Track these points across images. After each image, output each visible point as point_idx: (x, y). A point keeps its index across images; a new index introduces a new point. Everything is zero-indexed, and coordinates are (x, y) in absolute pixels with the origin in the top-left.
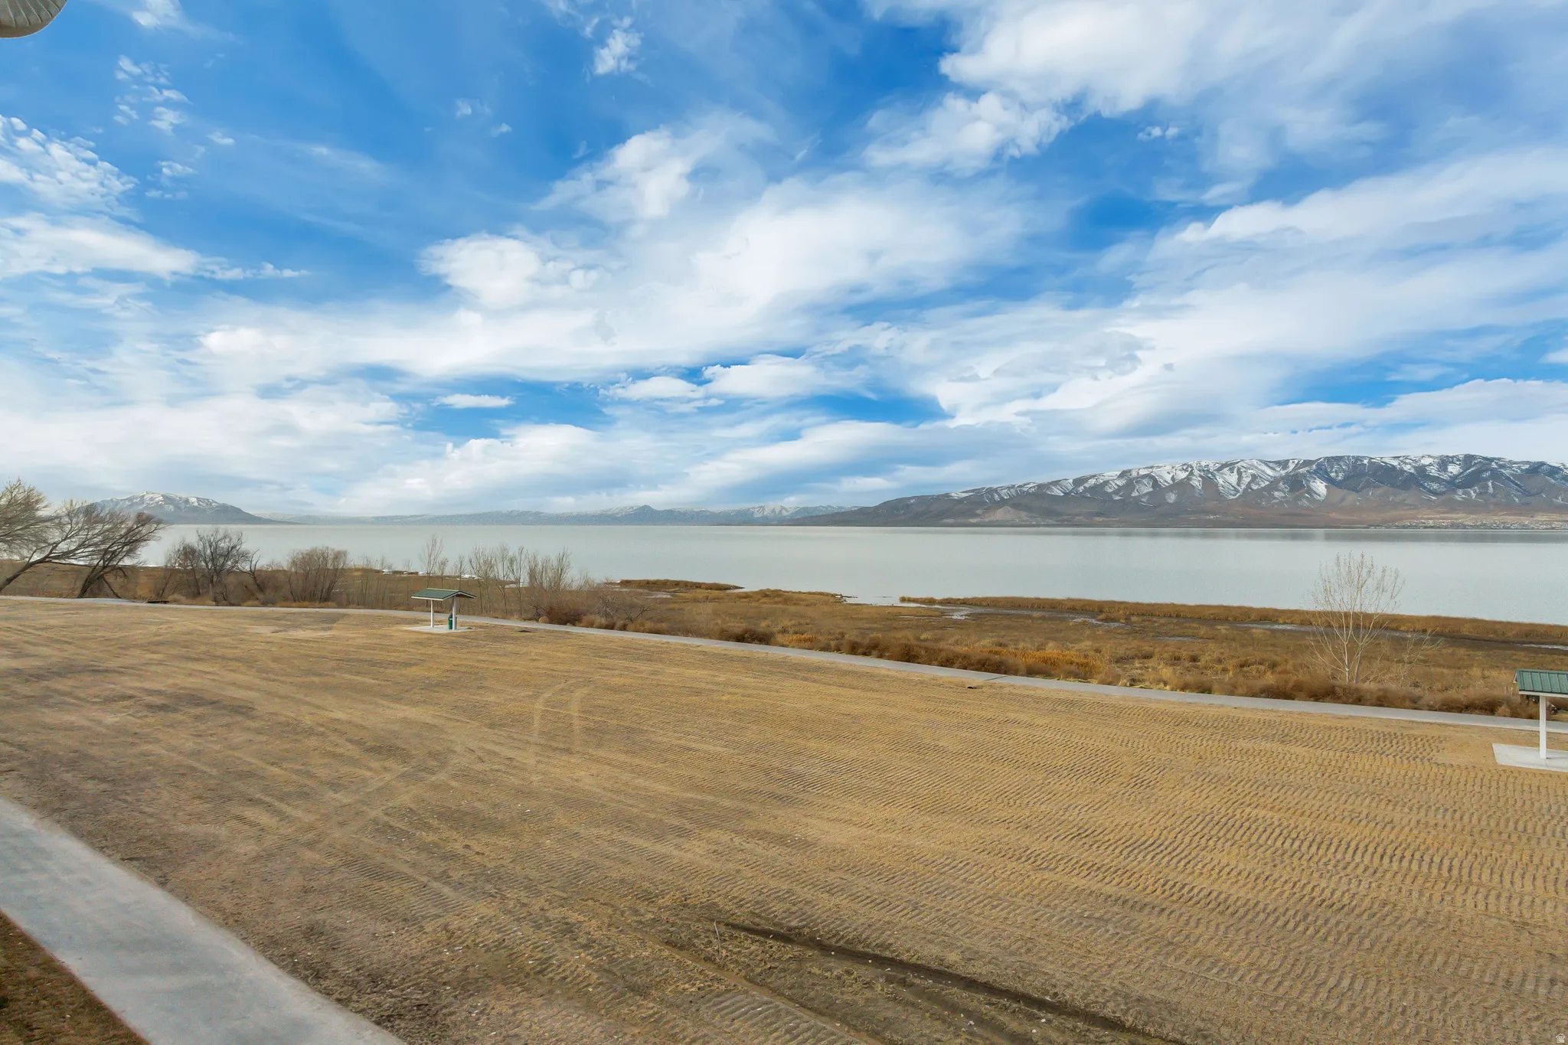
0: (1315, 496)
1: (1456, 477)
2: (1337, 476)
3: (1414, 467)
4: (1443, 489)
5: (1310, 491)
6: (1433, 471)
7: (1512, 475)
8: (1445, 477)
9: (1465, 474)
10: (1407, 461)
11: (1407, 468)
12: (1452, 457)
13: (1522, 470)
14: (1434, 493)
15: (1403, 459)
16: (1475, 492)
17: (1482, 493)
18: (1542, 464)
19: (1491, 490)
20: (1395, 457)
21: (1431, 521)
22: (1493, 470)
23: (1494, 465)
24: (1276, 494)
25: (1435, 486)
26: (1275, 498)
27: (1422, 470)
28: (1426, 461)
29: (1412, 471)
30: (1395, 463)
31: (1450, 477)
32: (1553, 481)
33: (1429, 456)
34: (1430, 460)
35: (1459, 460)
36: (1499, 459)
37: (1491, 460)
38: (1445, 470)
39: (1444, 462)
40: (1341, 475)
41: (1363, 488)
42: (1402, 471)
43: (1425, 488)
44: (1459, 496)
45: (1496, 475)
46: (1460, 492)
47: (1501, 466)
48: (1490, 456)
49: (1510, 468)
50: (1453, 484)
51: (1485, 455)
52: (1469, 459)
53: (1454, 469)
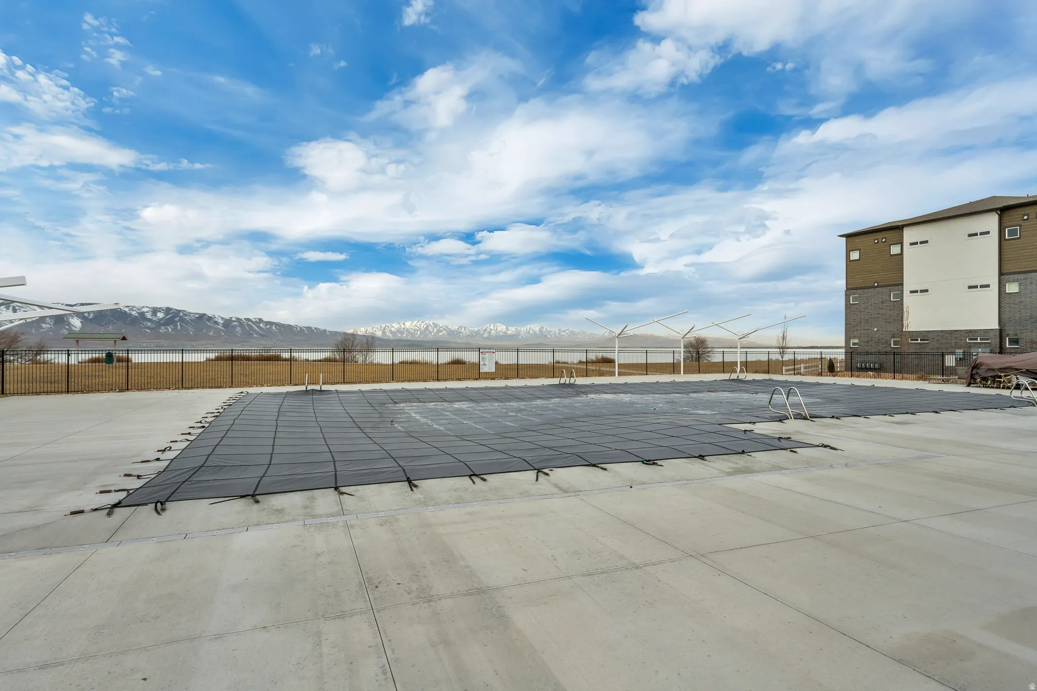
0: (73, 328)
1: (162, 319)
2: (89, 316)
3: (138, 313)
4: (154, 326)
5: (69, 324)
6: (149, 315)
7: (190, 320)
8: (155, 319)
9: (166, 318)
10: (134, 309)
11: (134, 313)
12: (160, 308)
13: (195, 317)
14: (149, 328)
15: (132, 308)
16: (171, 328)
17: (175, 329)
18: (205, 315)
19: (179, 327)
20: (127, 306)
21: (145, 344)
22: (181, 317)
23: (181, 314)
24: (44, 325)
25: (149, 324)
26: (44, 329)
27: (142, 314)
28: (145, 310)
29: (136, 315)
30: (127, 310)
31: (158, 319)
32: (209, 324)
33: (147, 307)
34: (148, 309)
35: (163, 310)
36: (184, 311)
37: (180, 311)
38: (156, 315)
39: (155, 311)
40: (91, 315)
41: (105, 324)
42: (130, 315)
43: (143, 324)
44: (162, 330)
45: (182, 320)
46: (163, 328)
47: (185, 315)
48: (179, 309)
49: (189, 316)
50: (160, 323)
51: (177, 309)
52: (168, 310)
53: (160, 315)
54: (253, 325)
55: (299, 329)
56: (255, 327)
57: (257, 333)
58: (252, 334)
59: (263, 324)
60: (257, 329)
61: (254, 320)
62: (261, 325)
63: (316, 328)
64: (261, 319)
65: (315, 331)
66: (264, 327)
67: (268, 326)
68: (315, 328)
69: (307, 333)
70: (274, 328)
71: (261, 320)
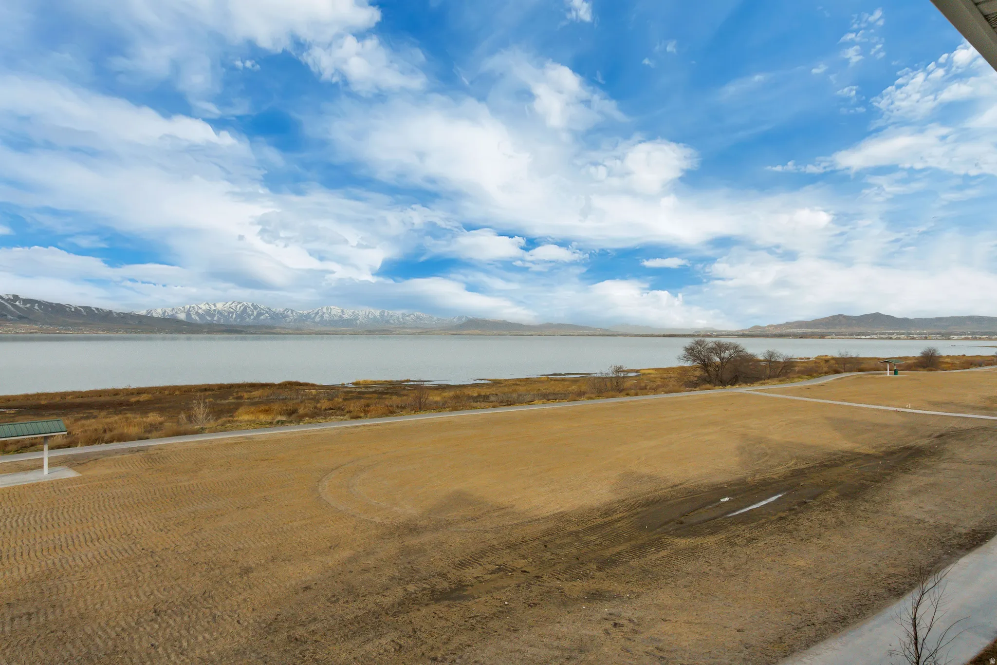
54: (6, 304)
55: (73, 310)
56: (10, 306)
57: (11, 313)
58: (6, 315)
59: (20, 303)
60: (12, 309)
61: (6, 297)
62: (17, 303)
63: (97, 309)
64: (17, 296)
65: (96, 312)
66: (21, 306)
67: (28, 305)
68: (95, 308)
69: (85, 314)
70: (36, 307)
71: (16, 298)
